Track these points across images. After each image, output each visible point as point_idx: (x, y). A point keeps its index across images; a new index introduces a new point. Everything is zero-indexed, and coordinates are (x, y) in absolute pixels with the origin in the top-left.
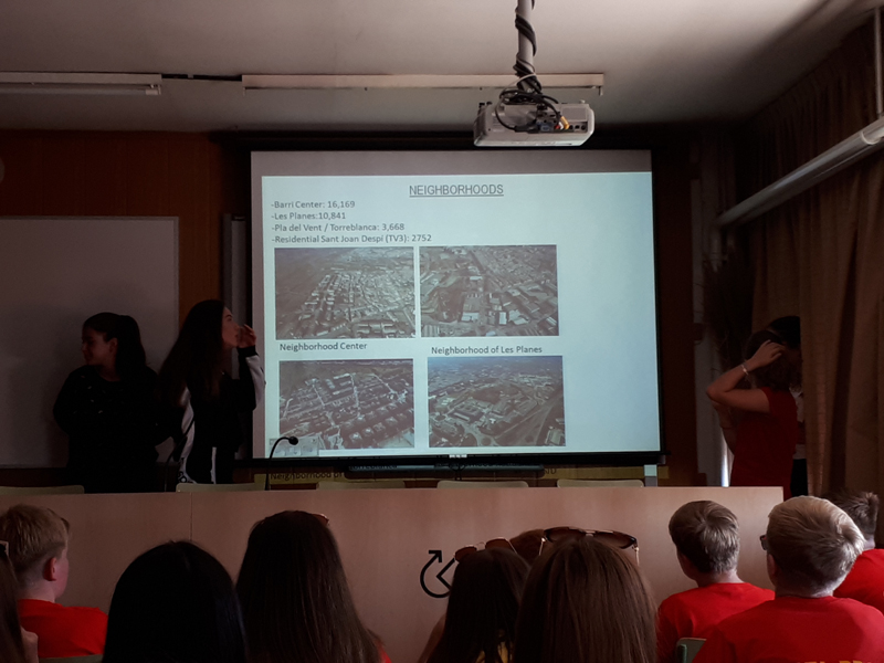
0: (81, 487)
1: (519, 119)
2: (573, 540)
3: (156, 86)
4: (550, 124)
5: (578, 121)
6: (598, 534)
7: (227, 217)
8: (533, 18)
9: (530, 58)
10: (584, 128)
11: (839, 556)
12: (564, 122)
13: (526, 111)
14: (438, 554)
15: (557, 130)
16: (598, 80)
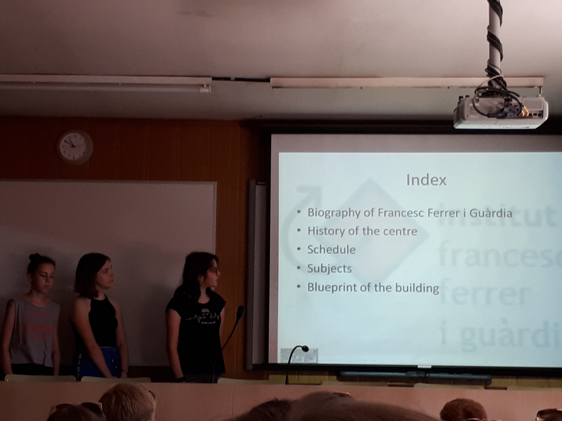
1: (491, 108)
3: (208, 86)
4: (514, 112)
7: (252, 182)
9: (498, 63)
12: (526, 110)
13: (496, 102)
15: (519, 117)
16: (539, 81)
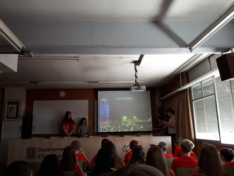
0: (76, 137)
1: (136, 88)
2: (154, 146)
3: (87, 83)
5: (144, 88)
6: (157, 145)
7: (95, 99)
8: (137, 75)
9: (137, 80)
10: (144, 89)
11: (191, 148)
12: (142, 88)
13: (137, 87)
14: (125, 146)
15: (141, 89)
16: (143, 82)
